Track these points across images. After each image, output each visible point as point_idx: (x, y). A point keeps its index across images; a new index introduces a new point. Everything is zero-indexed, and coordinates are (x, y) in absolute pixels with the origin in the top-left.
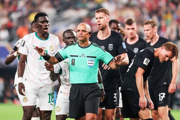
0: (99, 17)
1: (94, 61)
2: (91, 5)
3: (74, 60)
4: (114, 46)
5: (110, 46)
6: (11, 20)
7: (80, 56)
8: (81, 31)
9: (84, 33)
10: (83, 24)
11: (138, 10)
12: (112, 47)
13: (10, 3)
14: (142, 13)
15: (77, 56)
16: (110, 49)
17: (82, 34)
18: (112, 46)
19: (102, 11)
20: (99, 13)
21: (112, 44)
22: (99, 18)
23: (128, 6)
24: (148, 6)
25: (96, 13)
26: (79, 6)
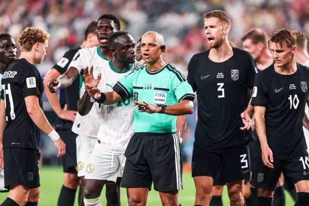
0: (210, 25)
1: (165, 95)
2: (202, 7)
3: (137, 94)
4: (240, 74)
5: (233, 74)
6: (73, 32)
7: (146, 88)
8: (147, 44)
9: (152, 49)
10: (150, 33)
11: (280, 14)
12: (237, 76)
13: (73, 5)
14: (288, 19)
15: (142, 88)
16: (233, 77)
17: (148, 50)
18: (237, 74)
19: (214, 16)
20: (209, 19)
21: (238, 71)
22: (209, 28)
23: (265, 7)
24: (298, 6)
25: (206, 19)
26: (184, 7)
